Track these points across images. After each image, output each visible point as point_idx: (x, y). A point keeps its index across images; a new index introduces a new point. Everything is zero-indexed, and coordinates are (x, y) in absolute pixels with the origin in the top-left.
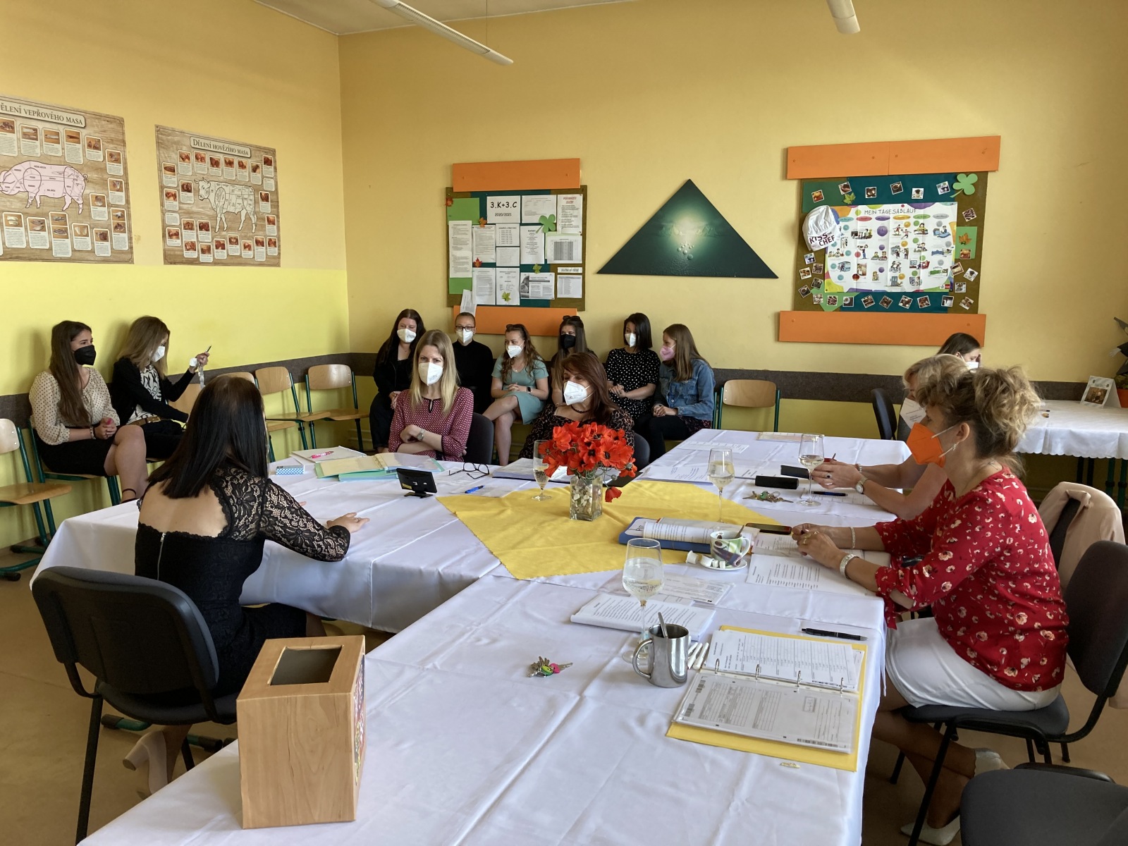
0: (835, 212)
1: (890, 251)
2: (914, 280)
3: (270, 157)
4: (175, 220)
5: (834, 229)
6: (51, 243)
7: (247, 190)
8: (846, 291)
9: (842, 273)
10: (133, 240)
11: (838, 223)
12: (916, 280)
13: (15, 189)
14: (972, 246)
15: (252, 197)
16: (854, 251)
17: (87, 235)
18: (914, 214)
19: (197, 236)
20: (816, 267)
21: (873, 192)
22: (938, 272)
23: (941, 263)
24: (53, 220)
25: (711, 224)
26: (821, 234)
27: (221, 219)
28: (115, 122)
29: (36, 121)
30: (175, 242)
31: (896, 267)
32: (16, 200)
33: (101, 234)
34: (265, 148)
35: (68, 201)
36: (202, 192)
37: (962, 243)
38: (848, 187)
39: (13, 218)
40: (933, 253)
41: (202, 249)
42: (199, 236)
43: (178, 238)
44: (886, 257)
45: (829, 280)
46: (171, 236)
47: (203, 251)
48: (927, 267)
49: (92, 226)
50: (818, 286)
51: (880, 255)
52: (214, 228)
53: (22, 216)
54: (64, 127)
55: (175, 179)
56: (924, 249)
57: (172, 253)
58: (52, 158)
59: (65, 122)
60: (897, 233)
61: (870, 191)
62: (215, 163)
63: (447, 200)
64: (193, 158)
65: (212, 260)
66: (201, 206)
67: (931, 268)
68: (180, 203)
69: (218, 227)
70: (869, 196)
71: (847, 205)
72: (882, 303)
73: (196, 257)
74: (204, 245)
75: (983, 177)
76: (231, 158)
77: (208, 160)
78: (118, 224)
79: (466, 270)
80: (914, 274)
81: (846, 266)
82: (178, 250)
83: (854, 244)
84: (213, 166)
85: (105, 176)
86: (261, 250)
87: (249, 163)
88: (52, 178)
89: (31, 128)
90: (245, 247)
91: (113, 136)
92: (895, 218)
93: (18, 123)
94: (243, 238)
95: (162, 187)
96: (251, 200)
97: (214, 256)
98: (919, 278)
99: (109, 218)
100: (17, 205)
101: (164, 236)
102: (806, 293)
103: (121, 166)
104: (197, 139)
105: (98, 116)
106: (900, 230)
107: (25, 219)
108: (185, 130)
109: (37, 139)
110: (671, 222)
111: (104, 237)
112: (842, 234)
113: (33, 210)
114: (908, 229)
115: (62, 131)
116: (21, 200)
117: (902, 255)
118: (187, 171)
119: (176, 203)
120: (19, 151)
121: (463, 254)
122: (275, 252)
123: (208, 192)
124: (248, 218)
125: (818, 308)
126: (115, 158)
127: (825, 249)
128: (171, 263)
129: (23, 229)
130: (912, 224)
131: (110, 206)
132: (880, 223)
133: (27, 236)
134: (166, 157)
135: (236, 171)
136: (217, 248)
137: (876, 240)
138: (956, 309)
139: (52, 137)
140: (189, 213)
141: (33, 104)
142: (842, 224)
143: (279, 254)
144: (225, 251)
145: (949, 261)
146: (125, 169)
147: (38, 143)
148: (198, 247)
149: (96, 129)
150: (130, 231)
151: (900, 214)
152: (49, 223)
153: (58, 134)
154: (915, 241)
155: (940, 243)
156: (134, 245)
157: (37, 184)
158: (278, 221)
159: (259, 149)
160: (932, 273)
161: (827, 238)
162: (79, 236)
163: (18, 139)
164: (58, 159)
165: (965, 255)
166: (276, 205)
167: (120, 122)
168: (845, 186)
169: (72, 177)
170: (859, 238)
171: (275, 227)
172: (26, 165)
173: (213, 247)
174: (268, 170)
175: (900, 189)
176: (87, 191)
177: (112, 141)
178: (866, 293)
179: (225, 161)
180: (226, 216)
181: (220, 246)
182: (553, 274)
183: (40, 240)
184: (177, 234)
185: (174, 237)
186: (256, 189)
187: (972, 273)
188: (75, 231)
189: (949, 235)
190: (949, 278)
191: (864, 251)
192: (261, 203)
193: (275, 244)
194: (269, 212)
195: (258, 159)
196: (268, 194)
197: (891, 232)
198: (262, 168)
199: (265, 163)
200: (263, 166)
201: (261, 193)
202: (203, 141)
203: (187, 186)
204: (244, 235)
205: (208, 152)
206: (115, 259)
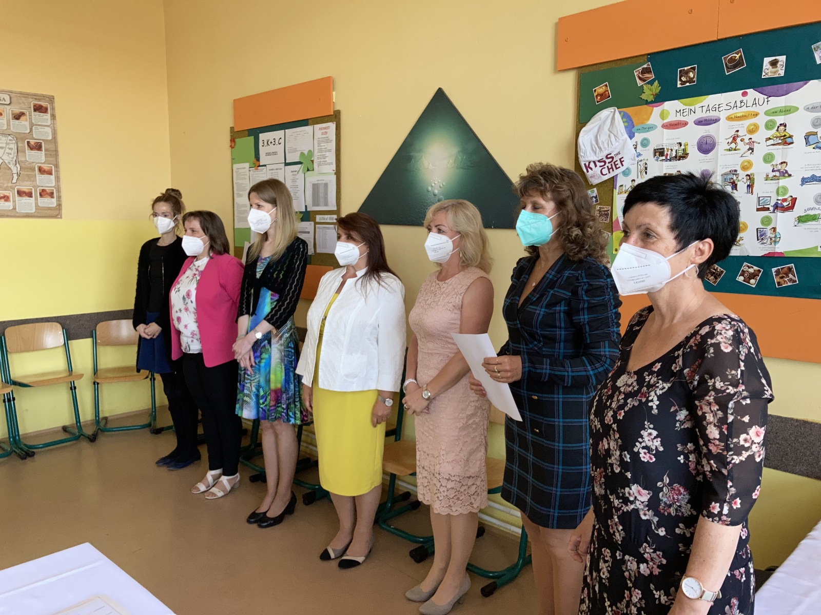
0: (627, 119)
1: (720, 180)
2: (764, 234)
5: (624, 146)
11: (631, 136)
12: (769, 234)
18: (766, 107)
20: (600, 211)
21: (692, 75)
22: (813, 218)
25: (464, 151)
26: (602, 156)
34: (35, 95)
38: (649, 72)
40: (804, 181)
48: (791, 208)
56: (785, 174)
60: (733, 146)
61: (687, 72)
63: (231, 141)
67: (799, 210)
70: (683, 83)
71: (647, 103)
80: (766, 221)
87: (7, 111)
92: (729, 118)
98: (774, 229)
112: (639, 155)
114: (755, 137)
122: (52, 203)
127: (613, 180)
130: (762, 127)
132: (703, 130)
137: (695, 162)
142: (638, 137)
143: (59, 205)
151: (739, 110)
154: (768, 158)
158: (58, 171)
160: (801, 220)
161: (611, 161)
168: (644, 71)
170: (666, 160)
174: (41, 118)
175: (739, 63)
182: (312, 223)
186: (19, 137)
192: (28, 152)
193: (51, 195)
194: (43, 161)
195: (22, 105)
196: (41, 143)
197: (722, 144)
198: (30, 115)
199: (35, 110)
200: (33, 113)
201: (28, 142)
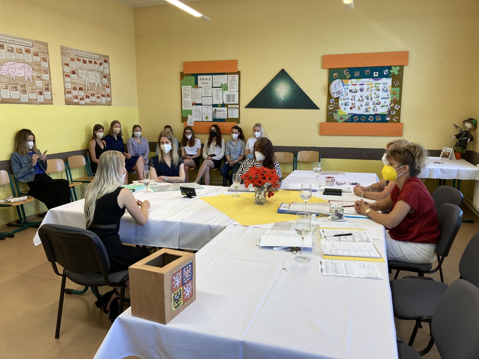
0: (342, 82)
1: (365, 98)
2: (374, 110)
3: (106, 59)
4: (69, 86)
5: (342, 89)
6: (20, 96)
7: (98, 73)
8: (347, 114)
9: (346, 107)
10: (53, 95)
11: (344, 86)
12: (375, 109)
13: (5, 73)
14: (398, 96)
15: (100, 76)
16: (350, 97)
17: (34, 93)
18: (374, 83)
19: (78, 92)
20: (335, 104)
21: (358, 74)
22: (384, 106)
23: (385, 102)
24: (20, 86)
25: (292, 87)
26: (337, 91)
27: (88, 85)
28: (44, 44)
29: (12, 44)
30: (69, 96)
31: (367, 104)
32: (6, 78)
34: (104, 56)
35: (26, 78)
36: (80, 74)
37: (394, 94)
38: (348, 72)
39: (4, 86)
40: (382, 98)
41: (80, 98)
43: (71, 94)
44: (363, 100)
45: (340, 109)
46: (68, 93)
47: (81, 99)
48: (380, 104)
49: (36, 89)
50: (336, 112)
51: (361, 99)
53: (8, 84)
54: (24, 47)
55: (69, 69)
56: (379, 97)
57: (68, 100)
58: (19, 60)
59: (24, 45)
60: (368, 90)
61: (357, 73)
62: (85, 62)
63: (181, 77)
64: (76, 60)
65: (84, 103)
66: (80, 80)
67: (381, 105)
68: (71, 79)
69: (86, 89)
70: (356, 75)
71: (347, 79)
72: (362, 119)
73: (78, 102)
74: (81, 97)
75: (402, 67)
76: (91, 60)
77: (82, 61)
78: (46, 88)
79: (189, 107)
80: (375, 107)
81: (347, 104)
82: (71, 99)
83: (350, 95)
85: (41, 68)
86: (104, 99)
87: (98, 62)
88: (19, 69)
89: (11, 47)
90: (97, 97)
91: (43, 50)
92: (367, 84)
93: (6, 45)
94: (97, 93)
95: (64, 72)
96: (99, 77)
97: (85, 101)
98: (376, 108)
99: (43, 85)
100: (6, 80)
101: (65, 93)
102: (331, 115)
103: (47, 63)
104: (77, 52)
105: (37, 42)
106: (369, 89)
107: (9, 86)
108: (73, 48)
109: (13, 52)
110: (275, 86)
111: (41, 93)
112: (346, 91)
113: (12, 82)
116: (7, 78)
117: (370, 99)
118: (74, 65)
119: (69, 79)
120: (6, 57)
121: (188, 100)
122: (109, 100)
123: (82, 74)
124: (98, 85)
125: (336, 121)
126: (45, 60)
127: (339, 97)
128: (68, 105)
129: (8, 90)
130: (374, 87)
131: (43, 80)
132: (361, 86)
133: (10, 93)
134: (65, 60)
135: (93, 65)
136: (86, 98)
137: (359, 93)
138: (391, 121)
139: (19, 51)
140: (74, 83)
141: (11, 37)
142: (345, 87)
143: (111, 100)
144: (89, 99)
145: (388, 101)
146: (49, 64)
147: (13, 54)
148: (79, 97)
149: (37, 47)
150: (51, 91)
151: (369, 83)
152: (19, 87)
153: (21, 50)
154: (375, 93)
155: (385, 95)
156: (53, 97)
157: (13, 71)
158: (110, 87)
159: (102, 56)
160: (382, 106)
161: (339, 92)
162: (31, 93)
163: (6, 52)
164: (22, 60)
165: (395, 99)
166: (109, 80)
167: (46, 44)
168: (347, 71)
169: (27, 68)
170: (352, 93)
171: (109, 89)
172: (9, 63)
173: (85, 97)
174: (106, 65)
175: (369, 73)
177: (43, 53)
178: (355, 115)
179: (89, 61)
180: (90, 84)
181: (88, 97)
182: (227, 108)
183: (16, 95)
184: (70, 92)
185: (69, 93)
186: (101, 73)
187: (397, 106)
188: (29, 91)
189: (388, 91)
190: (389, 108)
191: (354, 98)
193: (109, 96)
194: (107, 83)
195: (102, 60)
196: (106, 75)
197: (365, 90)
198: (104, 64)
199: (105, 62)
201: (103, 75)
202: (79, 52)
203: (74, 72)
204: (97, 92)
205: (82, 57)
206: (45, 103)
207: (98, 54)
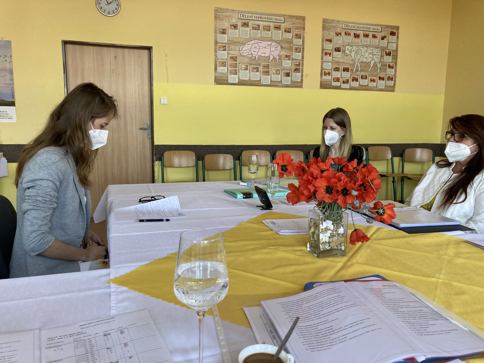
3: (394, 31)
4: (329, 66)
6: (260, 77)
7: (376, 50)
10: (304, 76)
13: (247, 53)
15: (379, 54)
17: (279, 74)
24: (263, 67)
27: (357, 65)
28: (300, 19)
29: (260, 21)
30: (328, 78)
32: (246, 58)
33: (286, 73)
34: (391, 26)
35: (272, 58)
36: (347, 52)
39: (244, 66)
42: (342, 74)
43: (330, 76)
46: (325, 74)
47: (344, 82)
49: (282, 69)
52: (352, 70)
53: (249, 65)
54: (273, 23)
55: (331, 46)
57: (325, 83)
58: (266, 38)
59: (274, 21)
62: (357, 36)
64: (343, 34)
65: (349, 87)
66: (346, 59)
68: (333, 57)
69: (355, 70)
73: (339, 85)
74: (345, 79)
76: (367, 33)
77: (352, 34)
78: (296, 69)
82: (329, 82)
84: (355, 38)
85: (292, 45)
86: (382, 82)
87: (379, 35)
88: (265, 48)
89: (256, 25)
91: (298, 26)
93: (251, 23)
94: (370, 76)
95: (323, 50)
96: (378, 55)
97: (350, 85)
99: (292, 66)
100: (247, 60)
101: (321, 74)
103: (301, 40)
104: (347, 24)
105: (291, 17)
107: (250, 67)
108: (340, 19)
109: (259, 30)
111: (288, 75)
113: (254, 62)
115: (272, 25)
116: (249, 58)
118: (338, 41)
119: (331, 58)
120: (250, 35)
122: (392, 84)
124: (375, 65)
126: (298, 36)
128: (324, 88)
129: (248, 71)
131: (293, 59)
133: (250, 74)
134: (327, 34)
135: (370, 40)
136: (353, 80)
139: (266, 28)
140: (337, 63)
141: (259, 14)
143: (395, 85)
144: (358, 82)
146: (303, 42)
148: (341, 80)
149: (290, 23)
150: (302, 72)
152: (261, 68)
153: (270, 27)
156: (304, 79)
157: (257, 50)
158: (396, 67)
159: (387, 26)
162: (275, 74)
163: (250, 30)
164: (268, 38)
166: (395, 57)
167: (303, 19)
169: (275, 46)
171: (394, 70)
172: (253, 42)
173: (350, 80)
174: (394, 38)
176: (282, 53)
177: (298, 28)
179: (364, 35)
180: (361, 64)
181: (355, 80)
183: (255, 76)
185: (327, 75)
186: (382, 49)
188: (273, 72)
192: (385, 57)
193: (392, 79)
194: (390, 62)
195: (386, 32)
196: (391, 52)
198: (388, 37)
199: (390, 35)
200: (389, 36)
201: (386, 51)
202: (350, 25)
203: (338, 49)
204: (371, 74)
205: (353, 30)
206: (292, 86)
207: (381, 26)
